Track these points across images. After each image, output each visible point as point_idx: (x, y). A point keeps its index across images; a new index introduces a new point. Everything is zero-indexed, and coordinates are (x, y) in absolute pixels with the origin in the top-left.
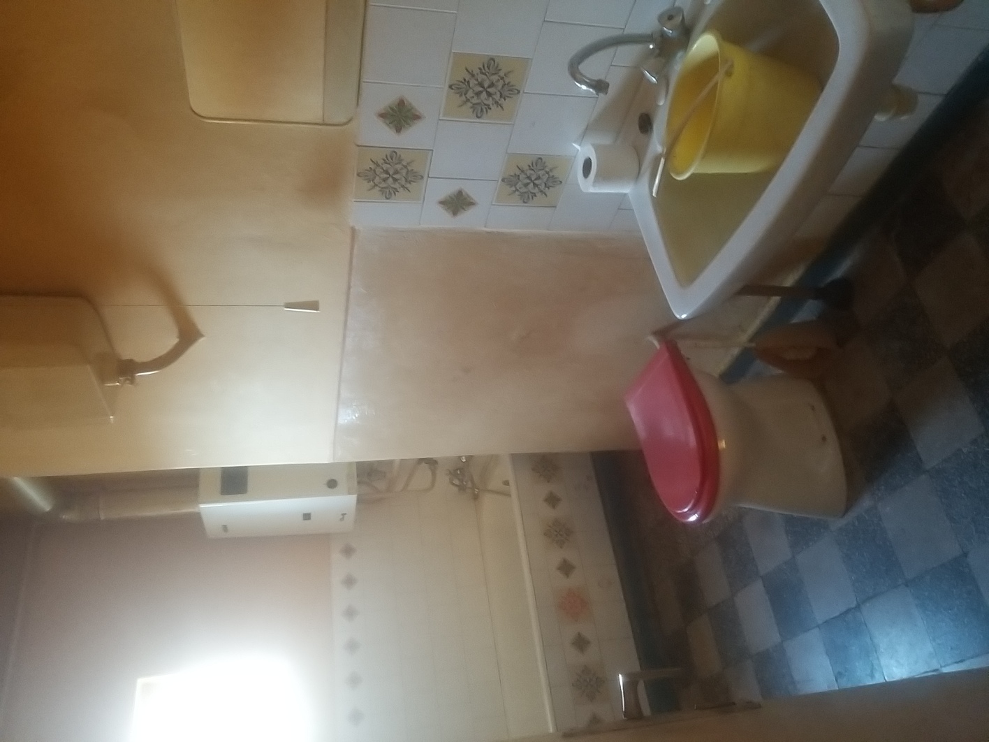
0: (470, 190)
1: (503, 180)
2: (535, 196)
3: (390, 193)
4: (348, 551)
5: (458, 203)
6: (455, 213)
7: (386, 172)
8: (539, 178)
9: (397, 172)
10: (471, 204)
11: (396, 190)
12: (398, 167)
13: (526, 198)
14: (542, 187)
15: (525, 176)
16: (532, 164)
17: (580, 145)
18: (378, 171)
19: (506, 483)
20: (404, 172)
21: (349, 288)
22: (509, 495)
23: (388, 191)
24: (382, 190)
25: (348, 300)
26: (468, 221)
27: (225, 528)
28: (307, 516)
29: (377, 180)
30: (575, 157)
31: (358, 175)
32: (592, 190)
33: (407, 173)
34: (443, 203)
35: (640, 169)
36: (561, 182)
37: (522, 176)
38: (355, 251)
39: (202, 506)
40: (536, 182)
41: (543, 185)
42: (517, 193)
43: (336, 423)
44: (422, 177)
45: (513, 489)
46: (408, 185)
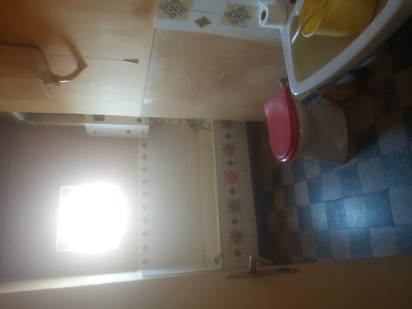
0: (209, 17)
1: (225, 14)
2: (238, 22)
3: (173, 16)
4: (145, 145)
5: (203, 22)
6: (201, 26)
7: (172, 7)
8: (241, 15)
9: (177, 7)
10: (209, 23)
11: (176, 15)
12: (178, 5)
13: (234, 22)
14: (242, 19)
15: (234, 13)
16: (239, 9)
17: (261, 3)
18: (169, 6)
19: (210, 126)
20: (180, 7)
21: (152, 52)
22: (211, 130)
23: (172, 14)
24: (170, 14)
25: (151, 57)
26: (207, 30)
27: (95, 133)
28: (129, 132)
29: (168, 10)
30: (259, 7)
31: (160, 7)
32: (264, 26)
33: (182, 8)
34: (197, 22)
35: (287, 20)
36: (251, 17)
37: (233, 13)
38: (155, 38)
39: (86, 124)
40: (240, 16)
41: (243, 18)
42: (230, 20)
43: (143, 103)
44: (188, 10)
45: (212, 128)
46: (181, 13)
